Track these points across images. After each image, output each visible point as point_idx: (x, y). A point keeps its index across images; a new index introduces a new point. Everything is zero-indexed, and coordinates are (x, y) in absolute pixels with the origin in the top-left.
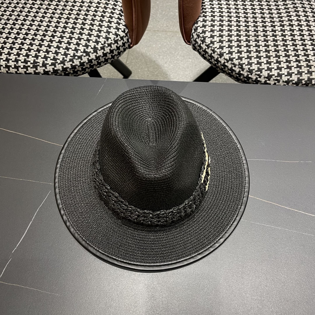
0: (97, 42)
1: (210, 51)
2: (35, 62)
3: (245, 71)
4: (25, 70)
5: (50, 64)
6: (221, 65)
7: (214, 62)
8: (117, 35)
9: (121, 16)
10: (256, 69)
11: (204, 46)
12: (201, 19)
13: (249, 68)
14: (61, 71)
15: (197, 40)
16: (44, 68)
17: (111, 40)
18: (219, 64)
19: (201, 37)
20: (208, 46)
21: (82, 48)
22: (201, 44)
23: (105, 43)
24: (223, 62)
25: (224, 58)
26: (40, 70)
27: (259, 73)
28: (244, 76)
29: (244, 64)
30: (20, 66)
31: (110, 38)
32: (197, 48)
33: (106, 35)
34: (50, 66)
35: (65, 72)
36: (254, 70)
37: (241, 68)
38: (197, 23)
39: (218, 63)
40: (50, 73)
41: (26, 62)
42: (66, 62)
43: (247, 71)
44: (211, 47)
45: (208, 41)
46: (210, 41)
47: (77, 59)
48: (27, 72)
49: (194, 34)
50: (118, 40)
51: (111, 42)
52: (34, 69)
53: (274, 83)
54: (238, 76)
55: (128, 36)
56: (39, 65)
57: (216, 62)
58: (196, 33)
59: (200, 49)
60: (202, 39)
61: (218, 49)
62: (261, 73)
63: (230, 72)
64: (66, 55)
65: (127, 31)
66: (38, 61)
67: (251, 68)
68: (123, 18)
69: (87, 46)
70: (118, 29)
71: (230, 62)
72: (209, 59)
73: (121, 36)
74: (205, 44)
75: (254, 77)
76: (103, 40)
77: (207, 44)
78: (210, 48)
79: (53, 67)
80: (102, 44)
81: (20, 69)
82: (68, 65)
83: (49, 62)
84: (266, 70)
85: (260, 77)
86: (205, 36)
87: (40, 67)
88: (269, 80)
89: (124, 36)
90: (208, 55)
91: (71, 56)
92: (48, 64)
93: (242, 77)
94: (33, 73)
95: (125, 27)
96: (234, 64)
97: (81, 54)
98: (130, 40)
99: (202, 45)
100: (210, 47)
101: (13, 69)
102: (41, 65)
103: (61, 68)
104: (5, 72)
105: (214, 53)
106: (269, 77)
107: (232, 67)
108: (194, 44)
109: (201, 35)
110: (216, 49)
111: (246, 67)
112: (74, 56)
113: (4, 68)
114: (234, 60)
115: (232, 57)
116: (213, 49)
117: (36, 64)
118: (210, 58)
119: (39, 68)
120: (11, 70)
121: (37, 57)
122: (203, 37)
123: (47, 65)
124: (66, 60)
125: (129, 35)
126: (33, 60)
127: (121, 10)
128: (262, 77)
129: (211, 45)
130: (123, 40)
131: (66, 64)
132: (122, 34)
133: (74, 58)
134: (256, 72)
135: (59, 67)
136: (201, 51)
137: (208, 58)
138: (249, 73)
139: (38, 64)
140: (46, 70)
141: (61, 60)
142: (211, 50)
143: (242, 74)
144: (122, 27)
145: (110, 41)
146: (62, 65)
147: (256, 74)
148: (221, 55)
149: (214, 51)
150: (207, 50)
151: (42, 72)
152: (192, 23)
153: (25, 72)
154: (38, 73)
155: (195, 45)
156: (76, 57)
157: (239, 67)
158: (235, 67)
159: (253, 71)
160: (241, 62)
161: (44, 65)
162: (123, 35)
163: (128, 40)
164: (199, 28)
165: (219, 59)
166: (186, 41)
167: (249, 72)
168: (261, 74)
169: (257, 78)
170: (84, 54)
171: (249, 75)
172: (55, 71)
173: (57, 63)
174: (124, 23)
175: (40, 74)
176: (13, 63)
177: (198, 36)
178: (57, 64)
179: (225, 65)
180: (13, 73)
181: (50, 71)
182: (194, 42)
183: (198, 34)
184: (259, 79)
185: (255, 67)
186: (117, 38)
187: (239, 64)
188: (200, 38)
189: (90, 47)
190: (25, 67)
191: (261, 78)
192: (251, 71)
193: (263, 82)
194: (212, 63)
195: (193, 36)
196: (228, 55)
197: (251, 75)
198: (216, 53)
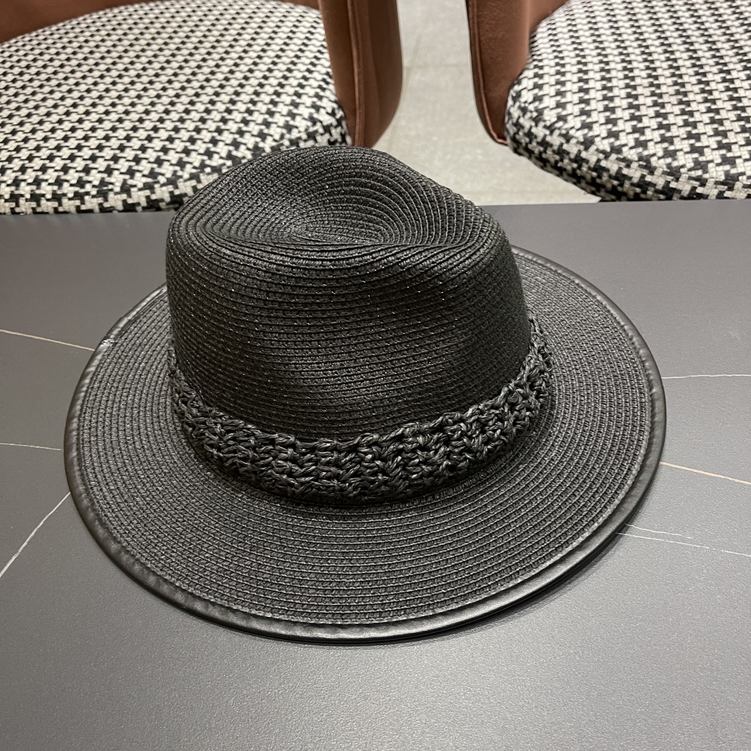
0: (263, 136)
1: (555, 140)
2: (103, 183)
3: (658, 172)
4: (78, 202)
5: (140, 185)
6: (589, 168)
7: (569, 168)
8: (314, 121)
9: (327, 83)
10: (690, 165)
11: (540, 132)
12: (529, 73)
13: (669, 166)
14: (168, 204)
15: (521, 121)
16: (124, 196)
17: (299, 132)
18: (585, 168)
19: (531, 112)
20: (551, 129)
21: (222, 149)
22: (531, 127)
23: (282, 136)
24: (593, 160)
25: (597, 150)
26: (115, 201)
27: (699, 173)
28: (657, 187)
29: (654, 155)
30: (65, 195)
31: (297, 127)
32: (523, 141)
33: (287, 122)
34: (140, 190)
35: (177, 206)
36: (683, 166)
37: (645, 167)
38: (519, 83)
39: (580, 167)
40: (139, 209)
41: (81, 183)
42: (181, 180)
43: (664, 173)
44: (560, 129)
45: (550, 116)
46: (555, 115)
47: (209, 174)
48: (83, 207)
49: (512, 110)
50: (316, 132)
51: (298, 135)
52: (100, 200)
53: (746, 195)
54: (638, 190)
55: (342, 128)
56: (112, 190)
57: (575, 165)
58: (517, 104)
59: (530, 142)
60: (535, 114)
61: (578, 130)
62: (706, 171)
63: (615, 183)
64: (181, 164)
65: (340, 114)
66: (112, 180)
67: (675, 164)
68: (331, 87)
69: (236, 144)
70: (317, 108)
71: (614, 156)
72: (557, 162)
73: (325, 124)
74: (541, 124)
75: (685, 187)
76: (279, 130)
77: (548, 124)
78: (557, 132)
79: (147, 192)
80: (275, 140)
81: (65, 201)
82: (185, 188)
83: (139, 180)
84: (718, 165)
85: (703, 183)
86: (541, 106)
87: (116, 194)
88: (731, 189)
89: (331, 125)
90: (554, 151)
91: (195, 168)
92: (135, 186)
93: (650, 193)
94: (97, 209)
95: (335, 106)
96: (624, 160)
97: (221, 161)
98: (349, 139)
99: (534, 130)
100: (555, 129)
101: (49, 203)
102: (117, 189)
103: (167, 198)
104: (30, 211)
105: (568, 141)
106: (730, 182)
107: (620, 169)
108: (515, 134)
109: (531, 107)
110: (572, 132)
111: (660, 164)
112: (203, 166)
113: (27, 200)
114: (625, 149)
115: (617, 143)
116: (564, 132)
117: (105, 188)
118: (557, 157)
119: (111, 195)
120: (43, 206)
121: (109, 171)
122: (537, 110)
123: (133, 189)
124: (181, 177)
125: (347, 125)
126: (100, 179)
127: (327, 74)
128: (710, 184)
129: (560, 124)
130: (331, 135)
131: (180, 183)
132: (328, 120)
133: (201, 172)
134: (690, 173)
135: (163, 192)
136: (533, 147)
137: (552, 160)
138: (669, 178)
139: (110, 187)
140: (130, 201)
141: (169, 175)
142: (561, 135)
143: (650, 184)
144: (328, 104)
145: (295, 134)
146: (170, 188)
147: (690, 178)
148: (588, 143)
149: (567, 138)
150: (548, 139)
151: (120, 206)
152: (506, 84)
153: (78, 208)
154: (110, 210)
155: (517, 137)
156: (208, 170)
157: (640, 166)
158: (628, 166)
159: (682, 170)
160: (646, 153)
161: (126, 189)
162: (329, 122)
163: (343, 136)
164: (524, 93)
165: (584, 155)
166: (495, 135)
167: (669, 174)
168: (706, 176)
169: (694, 188)
170: (229, 163)
171: (669, 182)
172: (151, 203)
173: (158, 182)
174: (333, 98)
175: (115, 212)
176: (50, 188)
177: (524, 110)
178: (156, 186)
179: (600, 166)
180: (47, 213)
181: (139, 204)
182: (512, 130)
183: (523, 105)
184: (700, 190)
185: (684, 160)
186: (315, 128)
187: (640, 159)
188: (529, 115)
189: (242, 148)
190: (77, 196)
191: (707, 187)
192: (674, 173)
193: (714, 197)
194: (565, 170)
195: (510, 114)
196: (606, 142)
197: (677, 180)
198: (573, 141)
